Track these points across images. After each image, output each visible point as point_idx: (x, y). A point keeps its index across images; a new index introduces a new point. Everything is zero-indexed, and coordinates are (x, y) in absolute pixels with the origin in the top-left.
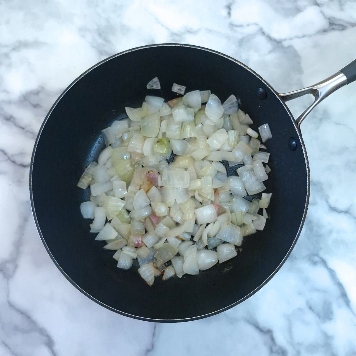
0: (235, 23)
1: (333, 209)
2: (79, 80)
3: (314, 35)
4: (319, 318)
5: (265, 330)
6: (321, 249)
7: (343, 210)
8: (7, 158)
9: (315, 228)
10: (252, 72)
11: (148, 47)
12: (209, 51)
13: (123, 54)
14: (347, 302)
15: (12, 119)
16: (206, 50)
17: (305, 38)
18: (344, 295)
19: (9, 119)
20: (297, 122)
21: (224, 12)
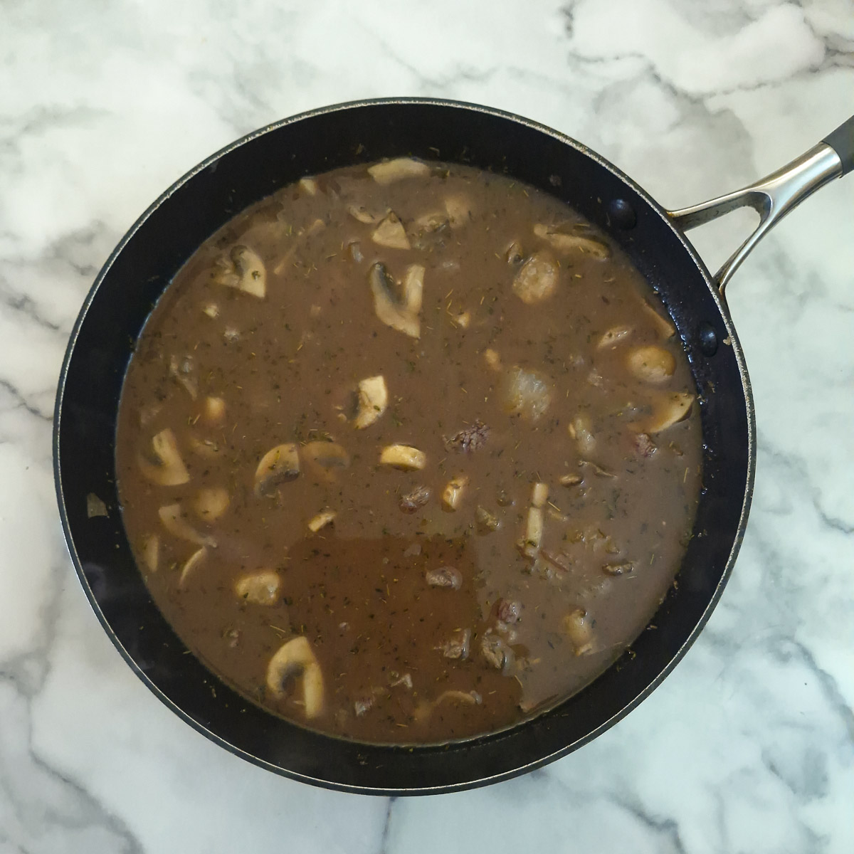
0: (584, 52)
1: (832, 524)
2: (158, 205)
3: (786, 81)
4: (795, 791)
5: (659, 821)
6: (800, 622)
8: (17, 402)
9: (786, 573)
12: (482, 110)
13: (264, 132)
15: (27, 305)
16: (475, 109)
17: (764, 88)
19: (21, 304)
20: (716, 281)
21: (556, 25)
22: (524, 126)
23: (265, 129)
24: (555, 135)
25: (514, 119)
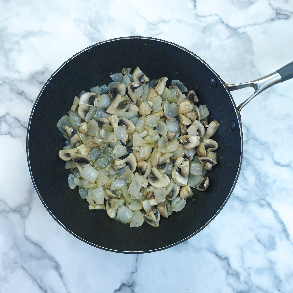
0: (200, 14)
1: (278, 164)
3: (264, 23)
4: (265, 248)
5: (223, 257)
6: (267, 195)
7: (285, 165)
8: (20, 125)
9: (263, 179)
10: (207, 66)
11: (126, 38)
12: (174, 45)
14: (288, 236)
15: (23, 94)
16: (172, 44)
17: (256, 25)
18: (285, 231)
19: (21, 94)
20: (238, 108)
22: (186, 52)
23: (106, 41)
24: (195, 56)
25: (183, 49)
